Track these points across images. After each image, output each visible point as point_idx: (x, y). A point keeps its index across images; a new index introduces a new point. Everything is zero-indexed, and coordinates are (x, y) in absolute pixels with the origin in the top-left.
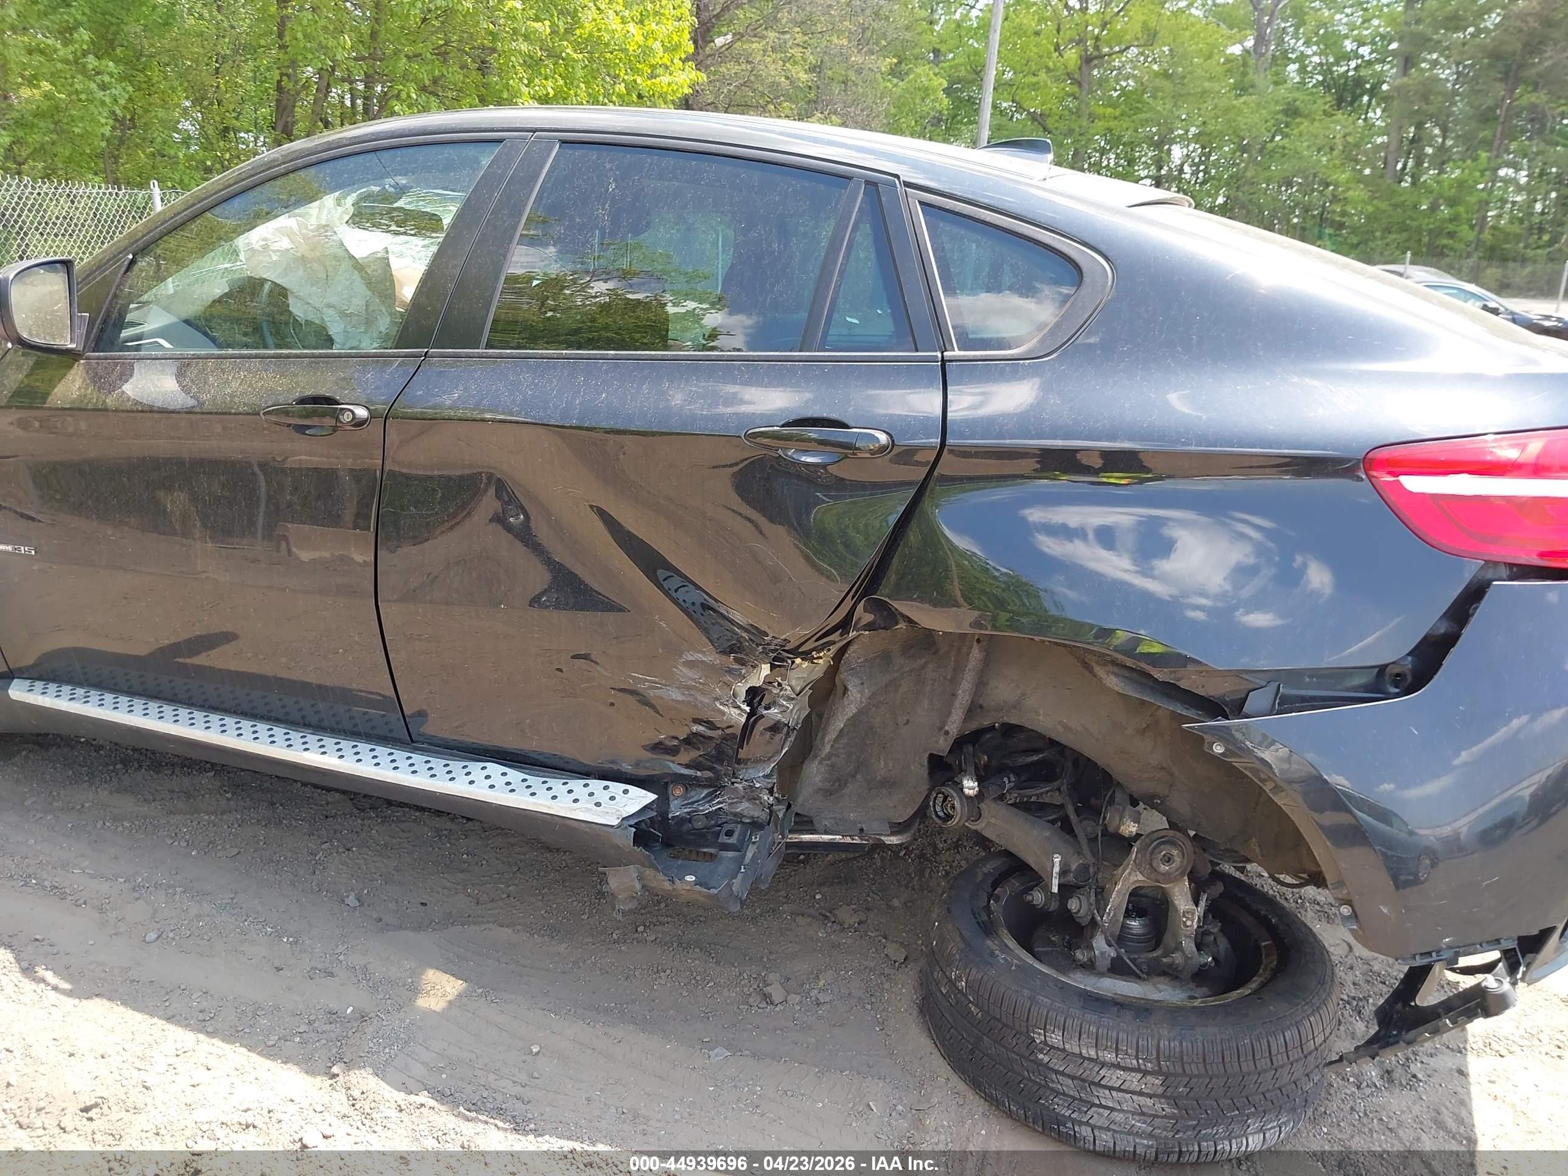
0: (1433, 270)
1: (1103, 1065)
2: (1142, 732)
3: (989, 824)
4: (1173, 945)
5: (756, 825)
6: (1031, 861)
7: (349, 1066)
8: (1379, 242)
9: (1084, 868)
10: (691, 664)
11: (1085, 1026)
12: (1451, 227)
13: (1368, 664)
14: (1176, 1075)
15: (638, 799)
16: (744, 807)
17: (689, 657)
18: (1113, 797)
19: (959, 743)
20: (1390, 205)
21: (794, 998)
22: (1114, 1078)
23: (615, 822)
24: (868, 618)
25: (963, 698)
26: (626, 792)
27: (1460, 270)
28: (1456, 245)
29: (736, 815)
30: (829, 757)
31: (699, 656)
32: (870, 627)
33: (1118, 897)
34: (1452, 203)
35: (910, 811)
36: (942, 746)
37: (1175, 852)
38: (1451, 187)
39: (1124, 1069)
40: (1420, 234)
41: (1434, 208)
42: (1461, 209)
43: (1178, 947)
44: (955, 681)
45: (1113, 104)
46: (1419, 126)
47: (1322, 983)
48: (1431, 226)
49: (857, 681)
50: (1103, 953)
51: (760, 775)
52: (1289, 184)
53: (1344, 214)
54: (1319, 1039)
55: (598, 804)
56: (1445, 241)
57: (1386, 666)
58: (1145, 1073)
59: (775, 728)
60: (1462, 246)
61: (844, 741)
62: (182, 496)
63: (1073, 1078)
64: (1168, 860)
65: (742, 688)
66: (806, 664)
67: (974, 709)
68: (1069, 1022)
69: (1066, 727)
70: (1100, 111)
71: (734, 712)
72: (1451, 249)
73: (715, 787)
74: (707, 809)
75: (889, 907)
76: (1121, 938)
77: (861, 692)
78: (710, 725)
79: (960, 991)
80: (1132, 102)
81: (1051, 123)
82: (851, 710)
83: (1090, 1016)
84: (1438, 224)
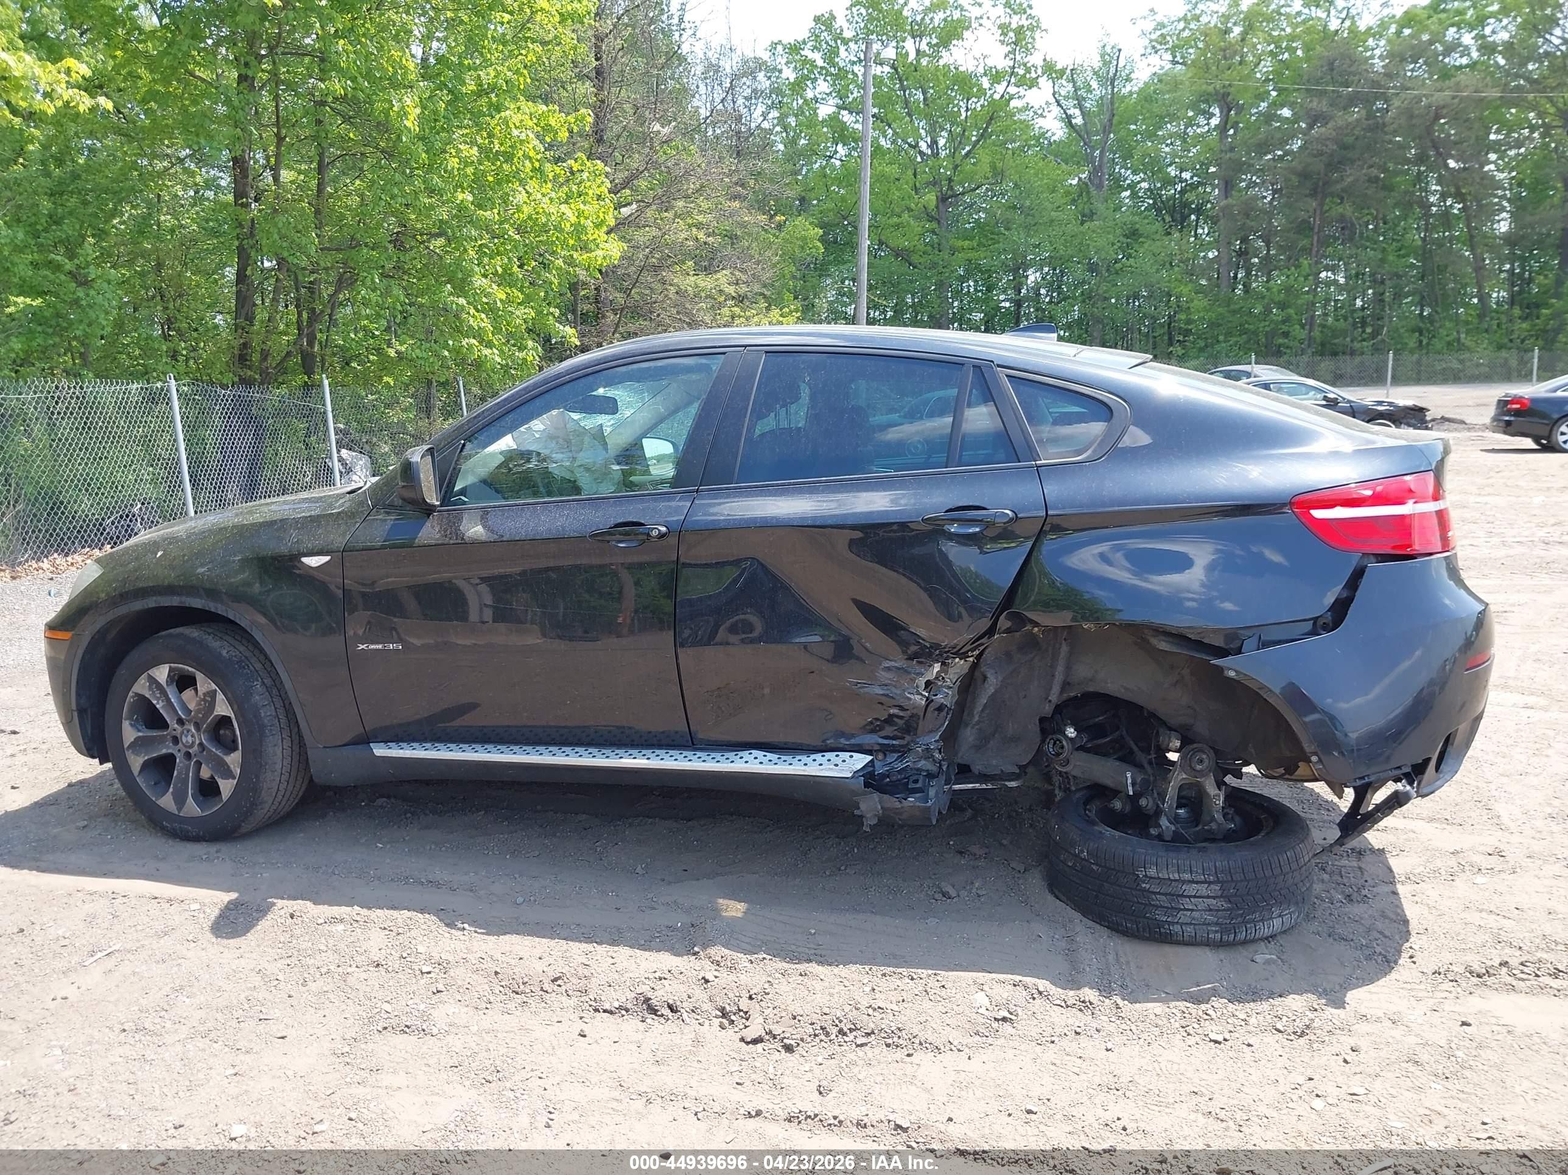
0: (1275, 368)
1: (1184, 882)
2: (1175, 684)
3: (1075, 766)
4: (1208, 818)
5: (930, 776)
6: (1108, 782)
7: (705, 947)
8: (1224, 345)
9: (1145, 782)
10: (888, 669)
11: (1170, 860)
12: (1285, 328)
13: (1307, 617)
14: (1227, 882)
15: (861, 760)
16: (922, 764)
17: (887, 664)
18: (1158, 732)
19: (1058, 709)
20: (1229, 312)
21: (963, 893)
22: (1191, 889)
23: (850, 775)
24: (1008, 624)
25: (1059, 677)
26: (851, 757)
27: (1298, 366)
28: (1291, 344)
29: (918, 769)
30: (978, 723)
31: (893, 664)
32: (1008, 631)
33: (1172, 792)
34: (1282, 306)
35: (1030, 757)
36: (1048, 710)
37: (1204, 756)
38: (1280, 292)
39: (1197, 883)
40: (1257, 335)
41: (1267, 311)
42: (1291, 311)
43: (1213, 819)
44: (1053, 667)
45: (967, 236)
46: (1244, 240)
47: (1302, 828)
48: (1267, 329)
49: (993, 671)
50: (1167, 827)
51: (933, 740)
52: (1136, 297)
53: (1189, 322)
54: (1307, 859)
55: (836, 765)
56: (1281, 341)
57: (1317, 618)
58: (1210, 883)
59: (940, 708)
60: (1296, 344)
61: (987, 711)
62: (524, 595)
63: (1165, 894)
64: (1201, 761)
65: (922, 681)
66: (962, 662)
67: (1066, 685)
68: (1159, 860)
69: (1126, 689)
70: (960, 243)
71: (918, 697)
72: (1287, 347)
73: (903, 751)
74: (900, 766)
75: (1001, 844)
76: (1176, 820)
77: (996, 678)
78: (901, 708)
79: (1084, 859)
80: (987, 233)
81: (915, 259)
82: (991, 690)
83: (1171, 854)
84: (1272, 326)
